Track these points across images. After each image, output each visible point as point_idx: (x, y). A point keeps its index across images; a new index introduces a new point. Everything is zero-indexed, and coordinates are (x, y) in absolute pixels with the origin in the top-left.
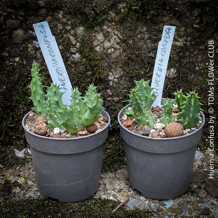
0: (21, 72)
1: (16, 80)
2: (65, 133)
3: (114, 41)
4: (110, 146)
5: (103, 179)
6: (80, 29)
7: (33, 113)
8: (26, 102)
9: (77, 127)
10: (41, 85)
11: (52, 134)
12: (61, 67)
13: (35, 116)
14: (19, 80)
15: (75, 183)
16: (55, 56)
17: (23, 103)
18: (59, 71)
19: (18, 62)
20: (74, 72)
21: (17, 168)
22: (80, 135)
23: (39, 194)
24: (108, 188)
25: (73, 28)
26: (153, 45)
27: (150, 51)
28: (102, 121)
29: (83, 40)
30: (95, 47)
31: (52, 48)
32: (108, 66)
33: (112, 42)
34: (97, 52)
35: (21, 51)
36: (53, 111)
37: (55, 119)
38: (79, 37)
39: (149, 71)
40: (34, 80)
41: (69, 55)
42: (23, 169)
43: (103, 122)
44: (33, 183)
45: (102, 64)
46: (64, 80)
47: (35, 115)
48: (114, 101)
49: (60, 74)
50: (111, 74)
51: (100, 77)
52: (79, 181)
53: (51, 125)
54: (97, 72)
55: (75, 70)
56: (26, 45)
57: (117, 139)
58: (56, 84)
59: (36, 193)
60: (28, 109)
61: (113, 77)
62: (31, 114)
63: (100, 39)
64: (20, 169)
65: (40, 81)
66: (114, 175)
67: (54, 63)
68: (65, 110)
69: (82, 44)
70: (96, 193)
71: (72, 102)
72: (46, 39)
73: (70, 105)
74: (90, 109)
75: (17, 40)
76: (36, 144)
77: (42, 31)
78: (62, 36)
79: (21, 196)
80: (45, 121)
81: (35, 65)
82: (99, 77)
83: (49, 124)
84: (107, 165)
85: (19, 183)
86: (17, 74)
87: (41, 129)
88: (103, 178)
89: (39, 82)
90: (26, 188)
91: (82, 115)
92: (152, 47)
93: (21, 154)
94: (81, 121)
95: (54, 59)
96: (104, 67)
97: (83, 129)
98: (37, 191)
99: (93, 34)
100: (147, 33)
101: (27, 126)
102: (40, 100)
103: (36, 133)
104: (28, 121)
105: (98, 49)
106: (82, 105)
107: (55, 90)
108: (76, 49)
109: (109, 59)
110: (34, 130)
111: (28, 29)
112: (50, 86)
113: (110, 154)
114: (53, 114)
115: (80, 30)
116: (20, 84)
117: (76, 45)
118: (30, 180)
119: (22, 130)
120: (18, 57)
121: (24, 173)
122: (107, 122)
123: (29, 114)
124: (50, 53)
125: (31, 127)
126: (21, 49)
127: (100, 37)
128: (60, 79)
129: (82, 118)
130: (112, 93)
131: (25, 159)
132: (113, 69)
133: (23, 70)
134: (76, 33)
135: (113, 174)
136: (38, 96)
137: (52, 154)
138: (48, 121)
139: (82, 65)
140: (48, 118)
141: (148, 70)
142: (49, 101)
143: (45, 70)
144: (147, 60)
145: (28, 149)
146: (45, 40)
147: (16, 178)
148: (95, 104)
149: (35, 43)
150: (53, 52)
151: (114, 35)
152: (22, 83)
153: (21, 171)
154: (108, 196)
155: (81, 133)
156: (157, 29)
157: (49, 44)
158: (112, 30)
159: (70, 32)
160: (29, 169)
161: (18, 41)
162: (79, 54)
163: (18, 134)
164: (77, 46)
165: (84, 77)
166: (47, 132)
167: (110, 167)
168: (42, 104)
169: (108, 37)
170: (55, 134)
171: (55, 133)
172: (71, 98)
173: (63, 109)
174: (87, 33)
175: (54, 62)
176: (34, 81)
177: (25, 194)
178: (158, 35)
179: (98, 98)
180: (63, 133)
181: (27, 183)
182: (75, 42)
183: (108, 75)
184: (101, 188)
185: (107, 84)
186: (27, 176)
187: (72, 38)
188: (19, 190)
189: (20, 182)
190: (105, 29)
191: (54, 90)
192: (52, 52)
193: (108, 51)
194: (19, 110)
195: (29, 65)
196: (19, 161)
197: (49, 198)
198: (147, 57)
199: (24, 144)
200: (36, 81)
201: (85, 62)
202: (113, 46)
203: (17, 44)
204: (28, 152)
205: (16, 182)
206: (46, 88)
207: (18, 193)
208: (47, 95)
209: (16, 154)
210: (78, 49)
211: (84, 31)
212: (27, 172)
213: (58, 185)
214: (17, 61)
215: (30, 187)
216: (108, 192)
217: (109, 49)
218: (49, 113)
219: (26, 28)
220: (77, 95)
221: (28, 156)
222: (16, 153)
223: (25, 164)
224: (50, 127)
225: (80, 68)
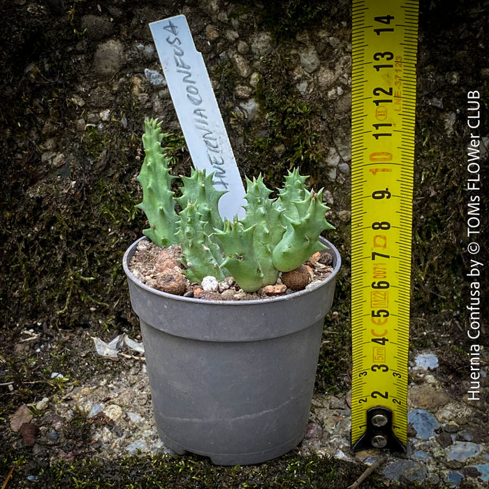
0: (114, 146)
1: (100, 167)
2: (229, 288)
3: (343, 69)
4: (328, 330)
5: (316, 410)
6: (262, 38)
7: (147, 242)
8: (124, 220)
9: (262, 275)
10: (166, 174)
11: (197, 291)
12: (216, 128)
13: (153, 249)
14: (108, 166)
15: (254, 416)
16: (200, 102)
17: (118, 222)
18: (211, 139)
19: (106, 121)
20: (242, 146)
21: (102, 383)
22: (269, 294)
23: (159, 444)
24: (331, 432)
25: (243, 37)
26: (439, 77)
27: (432, 93)
28: (318, 261)
29: (269, 65)
30: (296, 84)
31: (194, 82)
32: (326, 132)
33: (339, 71)
34: (301, 96)
35: (115, 94)
36: (200, 234)
37: (204, 255)
38: (256, 57)
39: (427, 144)
40: (149, 161)
41: (231, 105)
42: (115, 385)
43: (321, 265)
44: (143, 419)
45: (311, 125)
46: (221, 161)
47: (151, 247)
48: (339, 219)
49: (212, 148)
50: (333, 150)
51: (307, 159)
52: (264, 412)
53: (194, 271)
54: (301, 147)
55: (246, 141)
56: (128, 79)
57: (344, 314)
58: (205, 171)
59: (151, 443)
60: (129, 237)
61: (338, 158)
62: (142, 245)
63: (309, 63)
64: (110, 386)
65: (164, 164)
66: (342, 402)
67: (199, 121)
68: (235, 229)
69: (264, 75)
70: (301, 443)
71: (249, 212)
72: (181, 60)
73: (243, 219)
74: (295, 227)
75: (106, 67)
76: (161, 317)
77: (171, 40)
78: (217, 56)
79: (116, 450)
80: (178, 262)
81: (151, 125)
82: (305, 159)
83: (190, 267)
84: (322, 377)
85: (108, 418)
86: (104, 152)
87: (172, 279)
88: (317, 407)
89: (162, 166)
90: (127, 430)
91: (272, 246)
92: (436, 82)
93: (108, 350)
94: (270, 261)
95: (200, 110)
96: (316, 132)
97: (275, 280)
98: (154, 438)
99: (293, 52)
100: (426, 49)
101: (136, 272)
102: (164, 209)
103: (159, 289)
104: (135, 261)
105: (302, 87)
106: (274, 219)
107: (203, 185)
108: (250, 90)
109: (329, 113)
110: (153, 282)
111: (134, 37)
112: (190, 176)
113: (329, 348)
114: (200, 242)
115: (261, 41)
116: (109, 177)
117: (250, 79)
118: (136, 410)
119: (111, 291)
120: (107, 108)
121: (120, 394)
122: (332, 264)
123: (137, 245)
124: (190, 95)
125: (145, 276)
126: (115, 89)
127: (309, 58)
128: (212, 159)
129: (274, 251)
130: (334, 200)
131: (119, 361)
132: (339, 140)
133: (119, 140)
134: (250, 48)
135: (339, 399)
136: (160, 200)
137: (199, 341)
138: (187, 260)
139: (263, 129)
140: (187, 252)
141: (427, 140)
142: (191, 210)
143: (172, 141)
144: (426, 116)
145: (127, 337)
146: (179, 61)
147: (101, 408)
148: (308, 216)
149: (151, 74)
150: (197, 93)
151: (343, 54)
152: (116, 173)
153: (112, 389)
154: (333, 451)
155: (270, 288)
156: (452, 36)
157: (187, 73)
158: (338, 41)
159: (236, 47)
160: (132, 385)
161: (109, 70)
162: (256, 101)
163: (102, 301)
164: (252, 82)
165: (268, 159)
166: (186, 286)
167: (330, 382)
168: (170, 221)
169: (328, 58)
170: (207, 292)
171: (205, 289)
172: (246, 203)
173: (228, 228)
174: (277, 49)
175: (199, 117)
176: (149, 164)
177: (124, 444)
178: (453, 51)
179: (315, 199)
180: (226, 289)
181: (127, 420)
182: (248, 71)
183: (326, 154)
184: (312, 431)
185: (324, 176)
186: (126, 400)
187: (239, 60)
188: (110, 434)
189: (111, 417)
190: (324, 38)
191: (201, 184)
192: (195, 91)
193: (327, 94)
194: (106, 241)
195: (133, 129)
196: (106, 366)
197: (188, 454)
198: (425, 107)
199: (116, 324)
200: (154, 165)
201: (271, 122)
202: (342, 80)
203: (105, 77)
204: (127, 346)
205: (101, 415)
206: (179, 180)
207: (108, 443)
208: (183, 198)
209: (98, 350)
210: (253, 88)
211: (271, 42)
212: (127, 392)
213: (212, 419)
214: (105, 118)
215: (137, 428)
216: (332, 441)
217: (329, 88)
218: (190, 241)
219: (130, 37)
220: (261, 195)
221: (127, 354)
222: (96, 347)
223: (119, 373)
224: (193, 275)
225: (258, 135)
